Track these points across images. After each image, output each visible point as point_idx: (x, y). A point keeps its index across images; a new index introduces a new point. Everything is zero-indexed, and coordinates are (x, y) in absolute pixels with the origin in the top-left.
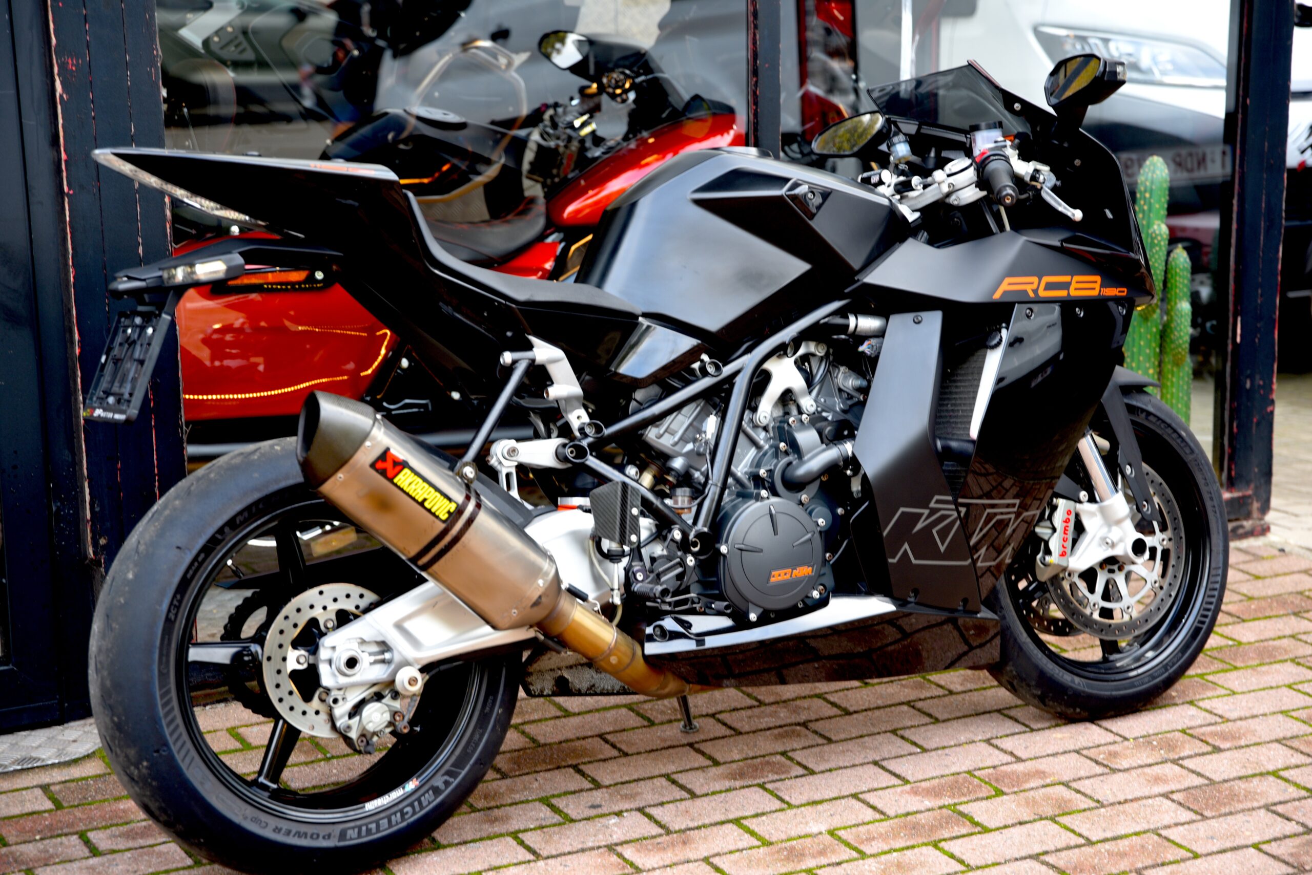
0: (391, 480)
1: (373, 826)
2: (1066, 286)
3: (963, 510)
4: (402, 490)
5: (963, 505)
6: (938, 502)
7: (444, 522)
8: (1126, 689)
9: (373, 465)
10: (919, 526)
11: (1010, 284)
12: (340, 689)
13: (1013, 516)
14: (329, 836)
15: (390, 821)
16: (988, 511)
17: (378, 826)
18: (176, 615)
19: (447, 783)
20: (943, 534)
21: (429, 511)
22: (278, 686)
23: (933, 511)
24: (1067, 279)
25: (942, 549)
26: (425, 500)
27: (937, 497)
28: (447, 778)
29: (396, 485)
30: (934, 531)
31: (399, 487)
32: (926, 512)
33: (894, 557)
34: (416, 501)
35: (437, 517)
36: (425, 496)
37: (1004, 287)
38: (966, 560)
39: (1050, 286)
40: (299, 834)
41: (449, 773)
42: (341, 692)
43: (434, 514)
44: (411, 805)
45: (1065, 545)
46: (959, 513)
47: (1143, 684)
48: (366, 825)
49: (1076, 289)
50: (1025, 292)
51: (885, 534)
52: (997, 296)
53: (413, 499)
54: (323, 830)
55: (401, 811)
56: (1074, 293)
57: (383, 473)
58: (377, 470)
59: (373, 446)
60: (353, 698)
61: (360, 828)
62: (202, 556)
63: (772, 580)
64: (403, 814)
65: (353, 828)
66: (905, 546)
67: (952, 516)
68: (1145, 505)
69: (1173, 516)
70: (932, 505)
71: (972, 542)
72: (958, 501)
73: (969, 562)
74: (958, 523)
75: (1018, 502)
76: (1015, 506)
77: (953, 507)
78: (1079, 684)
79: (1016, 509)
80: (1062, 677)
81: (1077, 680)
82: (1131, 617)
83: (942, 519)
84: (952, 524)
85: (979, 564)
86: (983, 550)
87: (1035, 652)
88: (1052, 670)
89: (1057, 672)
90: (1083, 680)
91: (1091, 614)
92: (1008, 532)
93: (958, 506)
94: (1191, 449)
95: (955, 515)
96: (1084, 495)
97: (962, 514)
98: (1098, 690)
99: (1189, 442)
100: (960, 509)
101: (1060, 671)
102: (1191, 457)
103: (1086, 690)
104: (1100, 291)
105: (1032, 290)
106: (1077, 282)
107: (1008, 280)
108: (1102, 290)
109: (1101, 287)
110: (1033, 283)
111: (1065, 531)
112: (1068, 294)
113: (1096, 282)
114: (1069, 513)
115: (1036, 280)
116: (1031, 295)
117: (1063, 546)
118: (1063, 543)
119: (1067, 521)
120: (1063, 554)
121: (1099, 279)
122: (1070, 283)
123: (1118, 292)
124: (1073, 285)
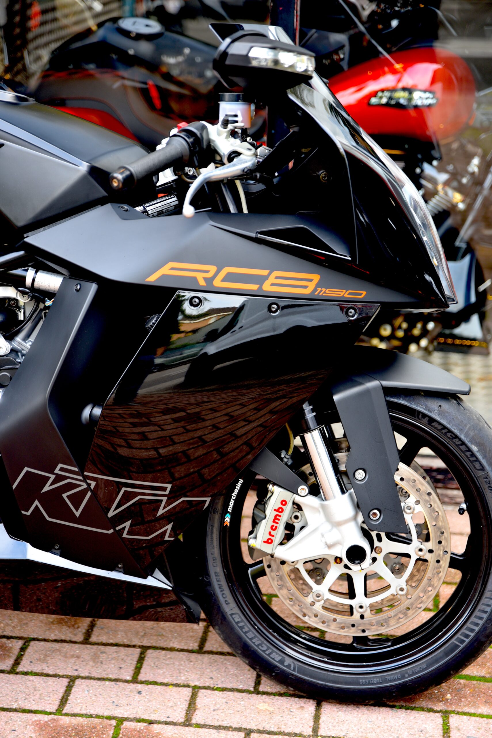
3: (93, 484)
5: (94, 479)
6: (62, 469)
8: (346, 684)
10: (47, 488)
11: (173, 269)
13: (165, 499)
16: (124, 489)
20: (77, 499)
23: (60, 478)
24: (265, 272)
25: (77, 514)
27: (61, 465)
30: (64, 496)
32: (53, 477)
33: (27, 511)
37: (165, 270)
38: (108, 530)
39: (229, 278)
45: (273, 533)
46: (89, 485)
47: (369, 684)
49: (273, 284)
50: (195, 279)
51: (14, 487)
52: (152, 279)
56: (267, 287)
66: (36, 503)
67: (81, 486)
68: (375, 514)
69: (439, 528)
70: (57, 471)
71: (111, 514)
72: (86, 473)
73: (111, 531)
74: (89, 494)
75: (169, 486)
76: (165, 489)
77: (81, 478)
78: (289, 666)
79: (167, 493)
80: (269, 655)
81: (288, 661)
82: (362, 617)
83: (71, 486)
84: (83, 493)
85: (125, 535)
86: (128, 524)
87: (240, 625)
88: (258, 646)
89: (265, 648)
90: (296, 662)
91: (313, 604)
92: (161, 512)
93: (86, 478)
94: (481, 465)
95: (85, 486)
96: (303, 489)
97: (92, 487)
98: (311, 677)
99: (480, 457)
100: (89, 481)
101: (268, 648)
102: (481, 473)
103: (296, 673)
104: (315, 290)
105: (205, 279)
106: (277, 278)
107: (171, 265)
108: (319, 289)
109: (318, 285)
110: (207, 272)
111: (276, 519)
112: (260, 288)
113: (311, 280)
114: (284, 502)
115: (213, 269)
116: (202, 283)
117: (270, 533)
118: (270, 530)
119: (280, 510)
120: (269, 541)
121: (316, 278)
122: (266, 278)
123: (350, 294)
124: (272, 279)
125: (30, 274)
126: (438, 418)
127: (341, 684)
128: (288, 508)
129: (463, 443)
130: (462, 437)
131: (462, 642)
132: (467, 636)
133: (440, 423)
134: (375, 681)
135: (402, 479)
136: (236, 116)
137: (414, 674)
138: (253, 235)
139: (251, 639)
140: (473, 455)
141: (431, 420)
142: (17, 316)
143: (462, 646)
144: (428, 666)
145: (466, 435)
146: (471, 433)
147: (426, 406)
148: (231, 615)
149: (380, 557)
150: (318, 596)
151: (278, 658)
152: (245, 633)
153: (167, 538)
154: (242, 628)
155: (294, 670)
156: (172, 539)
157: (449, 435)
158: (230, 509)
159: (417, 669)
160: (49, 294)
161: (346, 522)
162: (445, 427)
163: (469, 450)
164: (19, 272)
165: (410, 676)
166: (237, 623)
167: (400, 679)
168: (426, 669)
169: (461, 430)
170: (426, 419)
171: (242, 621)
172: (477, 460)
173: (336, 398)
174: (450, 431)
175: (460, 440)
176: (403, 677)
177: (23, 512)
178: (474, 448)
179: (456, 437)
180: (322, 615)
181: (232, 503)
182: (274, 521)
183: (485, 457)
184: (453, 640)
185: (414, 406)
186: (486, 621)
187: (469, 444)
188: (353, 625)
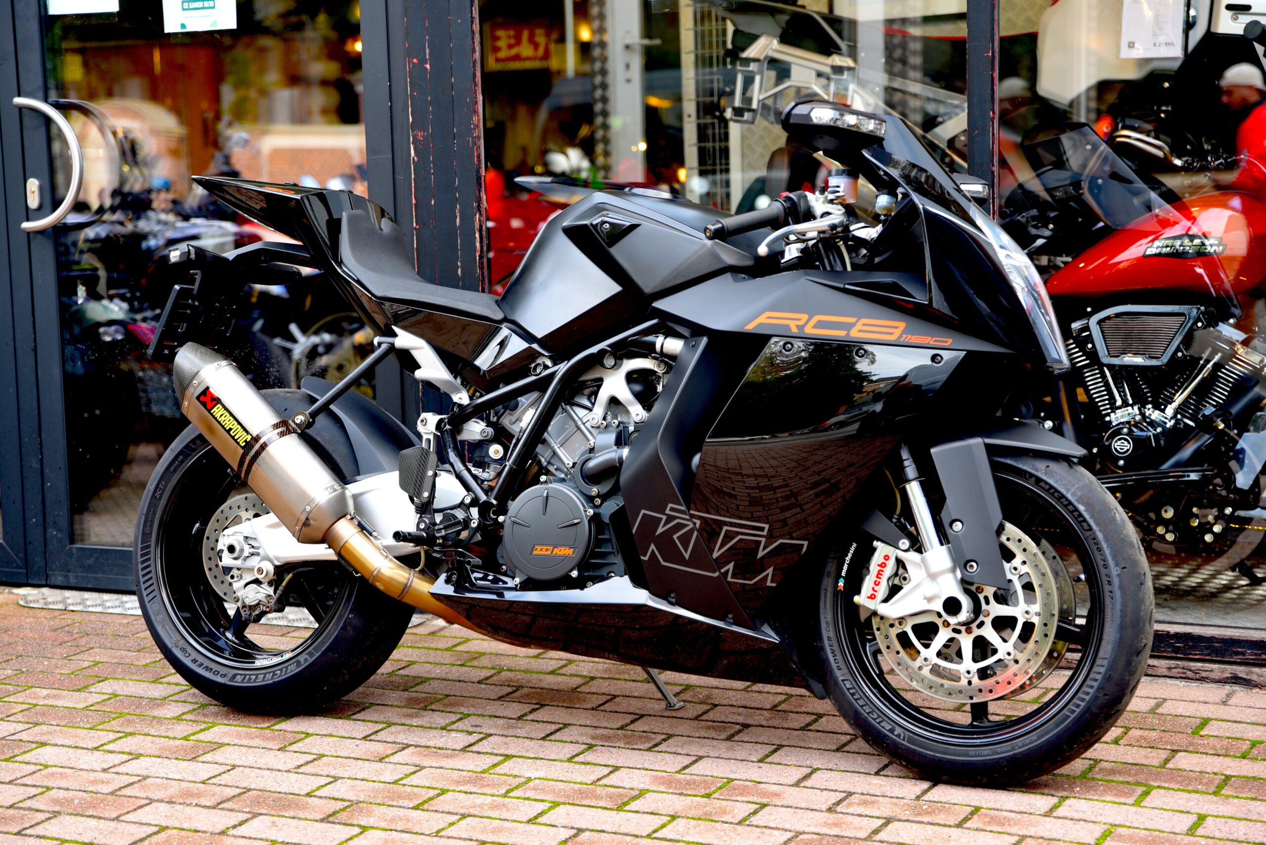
0: (209, 411)
1: (253, 677)
2: (848, 327)
3: (698, 522)
4: (216, 419)
5: (700, 518)
6: (672, 509)
7: (243, 448)
8: (956, 755)
9: (198, 398)
10: (660, 530)
11: (769, 318)
12: (238, 569)
13: (763, 540)
14: (225, 675)
15: (264, 677)
16: (725, 528)
17: (256, 678)
18: (161, 495)
19: (306, 660)
20: (685, 539)
21: (233, 437)
22: (210, 559)
23: (670, 519)
24: (853, 320)
25: (687, 556)
26: (231, 429)
27: (670, 505)
28: (307, 656)
29: (212, 414)
30: (675, 537)
31: (214, 417)
32: (664, 517)
33: (645, 556)
34: (225, 429)
35: (238, 443)
36: (230, 426)
37: (762, 319)
38: (714, 572)
40: (207, 669)
41: (310, 654)
42: (239, 572)
43: (236, 441)
44: (281, 670)
45: (876, 588)
46: (695, 524)
47: (979, 756)
48: (250, 675)
49: (860, 331)
50: (788, 326)
51: (634, 531)
52: (750, 327)
53: (223, 427)
54: (224, 670)
55: (274, 672)
56: (854, 333)
57: (204, 404)
58: (200, 402)
59: (199, 384)
60: (248, 578)
61: (245, 675)
62: (181, 458)
63: (535, 552)
64: (274, 674)
65: (241, 675)
66: (652, 547)
67: (687, 525)
68: (972, 566)
69: (1046, 589)
70: (667, 512)
71: (715, 555)
72: (691, 512)
73: (716, 574)
74: (695, 534)
75: (767, 526)
76: (762, 529)
77: (687, 517)
78: (899, 736)
79: (765, 533)
80: (879, 723)
81: (898, 730)
82: (970, 683)
83: (680, 527)
84: (691, 532)
85: (729, 579)
86: (731, 566)
87: (851, 691)
88: (868, 713)
89: (875, 716)
90: (907, 733)
91: (920, 668)
92: (761, 554)
93: (692, 516)
94: (1089, 525)
95: (691, 526)
96: (904, 543)
97: (698, 526)
98: (921, 747)
99: (1087, 516)
100: (695, 520)
101: (879, 717)
102: (1088, 534)
103: (905, 743)
104: (901, 336)
105: (797, 326)
106: (864, 325)
107: (768, 314)
108: (905, 336)
109: (903, 333)
110: (799, 320)
111: (879, 575)
112: (848, 334)
113: (897, 327)
114: (887, 558)
115: (805, 317)
116: (794, 330)
117: (873, 589)
118: (873, 585)
119: (883, 565)
120: (873, 597)
121: (902, 325)
122: (853, 325)
123: (935, 341)
124: (859, 326)
125: (659, 340)
126: (1044, 478)
127: (951, 755)
128: (891, 563)
129: (1070, 503)
130: (1069, 496)
131: (1073, 712)
132: (1078, 706)
133: (1046, 483)
134: (985, 753)
135: (1008, 539)
136: (838, 187)
137: (1024, 746)
138: (841, 286)
139: (862, 706)
140: (1080, 515)
141: (1038, 480)
142: (656, 388)
143: (1073, 716)
144: (1038, 738)
145: (1073, 494)
146: (1079, 493)
147: (1033, 466)
148: (843, 681)
149: (988, 621)
150: (926, 660)
151: (888, 727)
152: (856, 700)
153: (769, 584)
154: (853, 695)
155: (904, 740)
156: (774, 585)
157: (1056, 494)
158: (843, 574)
159: (1027, 741)
160: (673, 358)
161: (942, 573)
162: (1051, 487)
163: (1076, 510)
164: (650, 338)
165: (1020, 747)
166: (848, 689)
167: (1009, 751)
168: (1036, 740)
169: (1068, 490)
170: (1033, 479)
171: (854, 688)
172: (1085, 520)
173: (933, 451)
174: (1057, 491)
175: (1067, 499)
176: (1013, 749)
177: (642, 558)
178: (1081, 508)
179: (1063, 496)
180: (930, 680)
181: (845, 567)
182: (877, 577)
183: (1092, 517)
184: (1065, 711)
185: (1020, 466)
186: (1097, 689)
187: (1076, 503)
188: (960, 692)
